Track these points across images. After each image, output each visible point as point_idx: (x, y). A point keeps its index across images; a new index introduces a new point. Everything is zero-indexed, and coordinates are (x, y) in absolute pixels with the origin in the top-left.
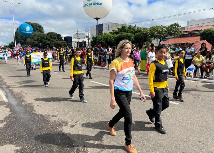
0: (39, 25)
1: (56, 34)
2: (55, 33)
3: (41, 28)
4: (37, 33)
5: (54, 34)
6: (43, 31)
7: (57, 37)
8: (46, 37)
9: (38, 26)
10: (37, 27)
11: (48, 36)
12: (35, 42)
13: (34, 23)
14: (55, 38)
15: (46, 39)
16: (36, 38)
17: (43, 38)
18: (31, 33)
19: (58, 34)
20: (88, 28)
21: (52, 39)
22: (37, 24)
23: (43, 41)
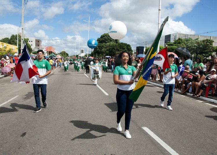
1: (126, 44)
2: (124, 44)
6: (119, 41)
7: (126, 47)
12: (107, 51)
14: (124, 49)
16: (108, 49)
17: (114, 48)
19: (127, 44)
21: (122, 49)
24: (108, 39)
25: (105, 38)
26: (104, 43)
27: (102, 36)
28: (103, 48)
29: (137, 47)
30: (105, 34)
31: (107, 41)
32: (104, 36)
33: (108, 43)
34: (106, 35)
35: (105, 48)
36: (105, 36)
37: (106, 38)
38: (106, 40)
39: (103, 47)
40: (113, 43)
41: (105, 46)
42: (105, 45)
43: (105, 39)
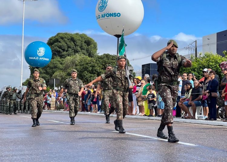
0: (88, 38)
3: (92, 45)
4: (78, 57)
5: (112, 59)
6: (96, 52)
8: (93, 66)
9: (85, 42)
10: (84, 44)
11: (96, 65)
13: (77, 34)
15: (92, 72)
17: (86, 69)
18: (47, 59)
20: (196, 41)
22: (83, 36)
23: (85, 76)
24: (69, 47)
25: (60, 44)
26: (58, 58)
27: (50, 39)
28: (54, 70)
29: (143, 66)
30: (61, 35)
31: (65, 53)
32: (57, 41)
33: (69, 57)
34: (62, 38)
35: (61, 69)
36: (60, 40)
37: (63, 44)
38: (64, 50)
39: (56, 67)
40: (83, 56)
41: (61, 66)
42: (61, 64)
43: (60, 47)
